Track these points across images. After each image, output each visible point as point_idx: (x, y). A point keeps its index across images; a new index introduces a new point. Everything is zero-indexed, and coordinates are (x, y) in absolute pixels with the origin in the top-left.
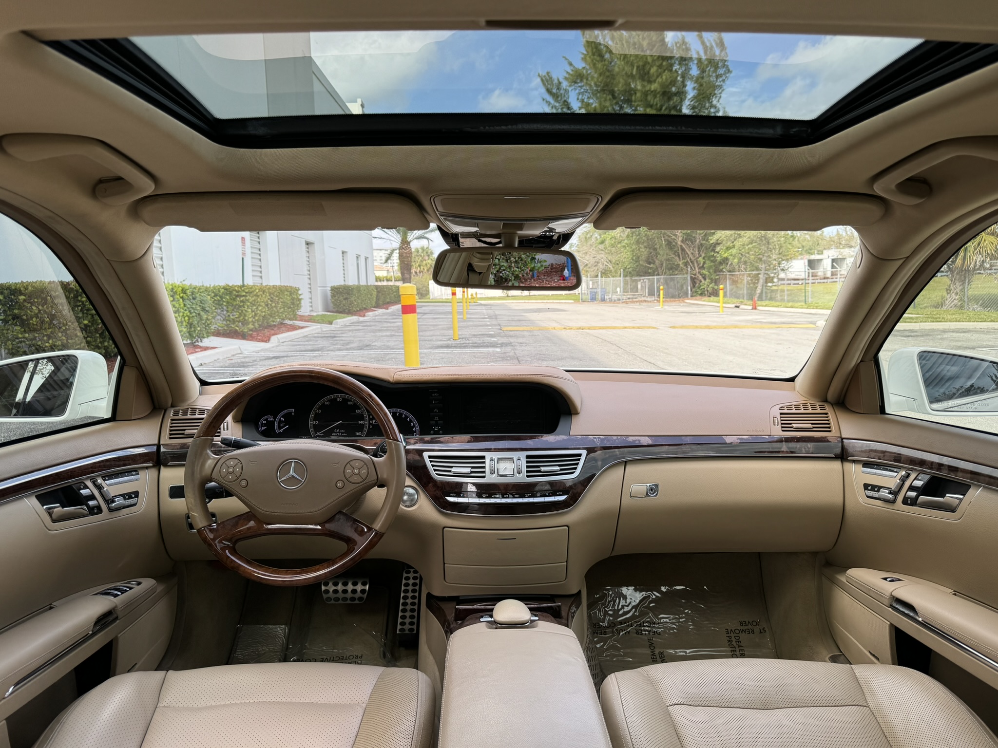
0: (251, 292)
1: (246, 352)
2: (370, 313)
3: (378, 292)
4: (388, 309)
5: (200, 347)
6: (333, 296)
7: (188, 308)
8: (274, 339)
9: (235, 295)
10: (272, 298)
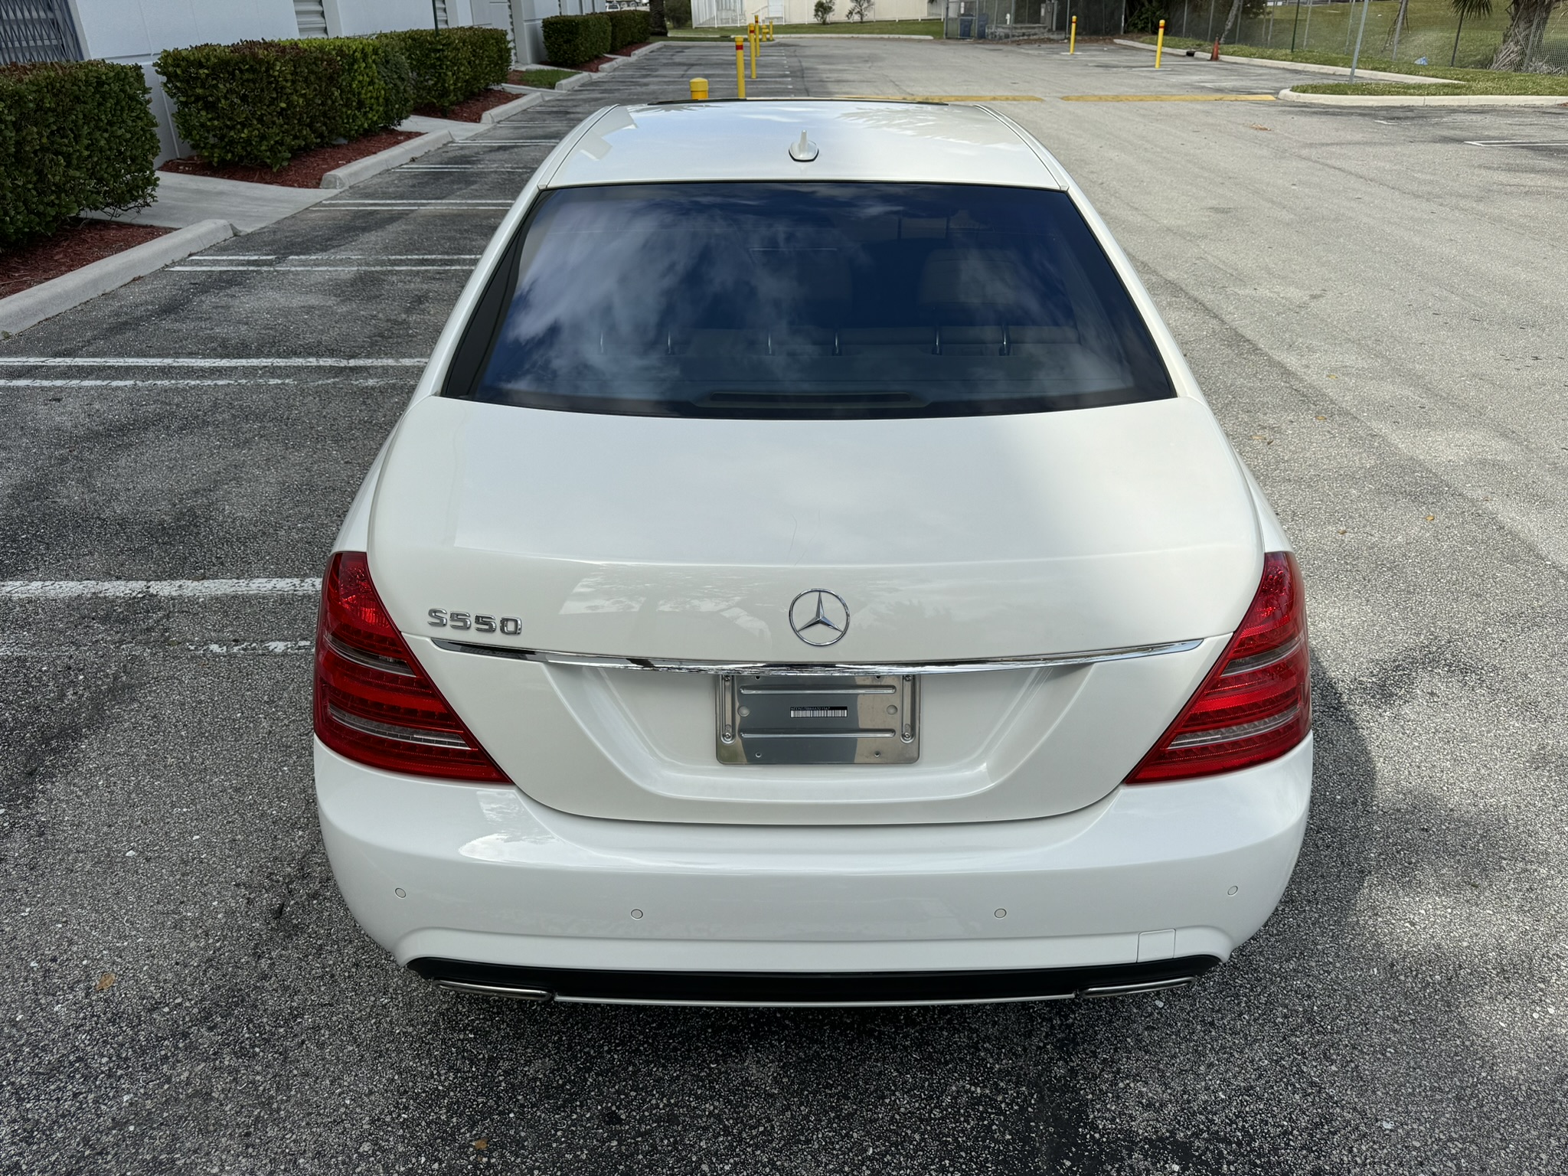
0: (449, 44)
1: (457, 139)
2: (605, 66)
3: (614, 26)
4: (630, 56)
5: (401, 133)
6: (547, 37)
7: (384, 77)
8: (487, 116)
9: (427, 49)
10: (474, 50)
